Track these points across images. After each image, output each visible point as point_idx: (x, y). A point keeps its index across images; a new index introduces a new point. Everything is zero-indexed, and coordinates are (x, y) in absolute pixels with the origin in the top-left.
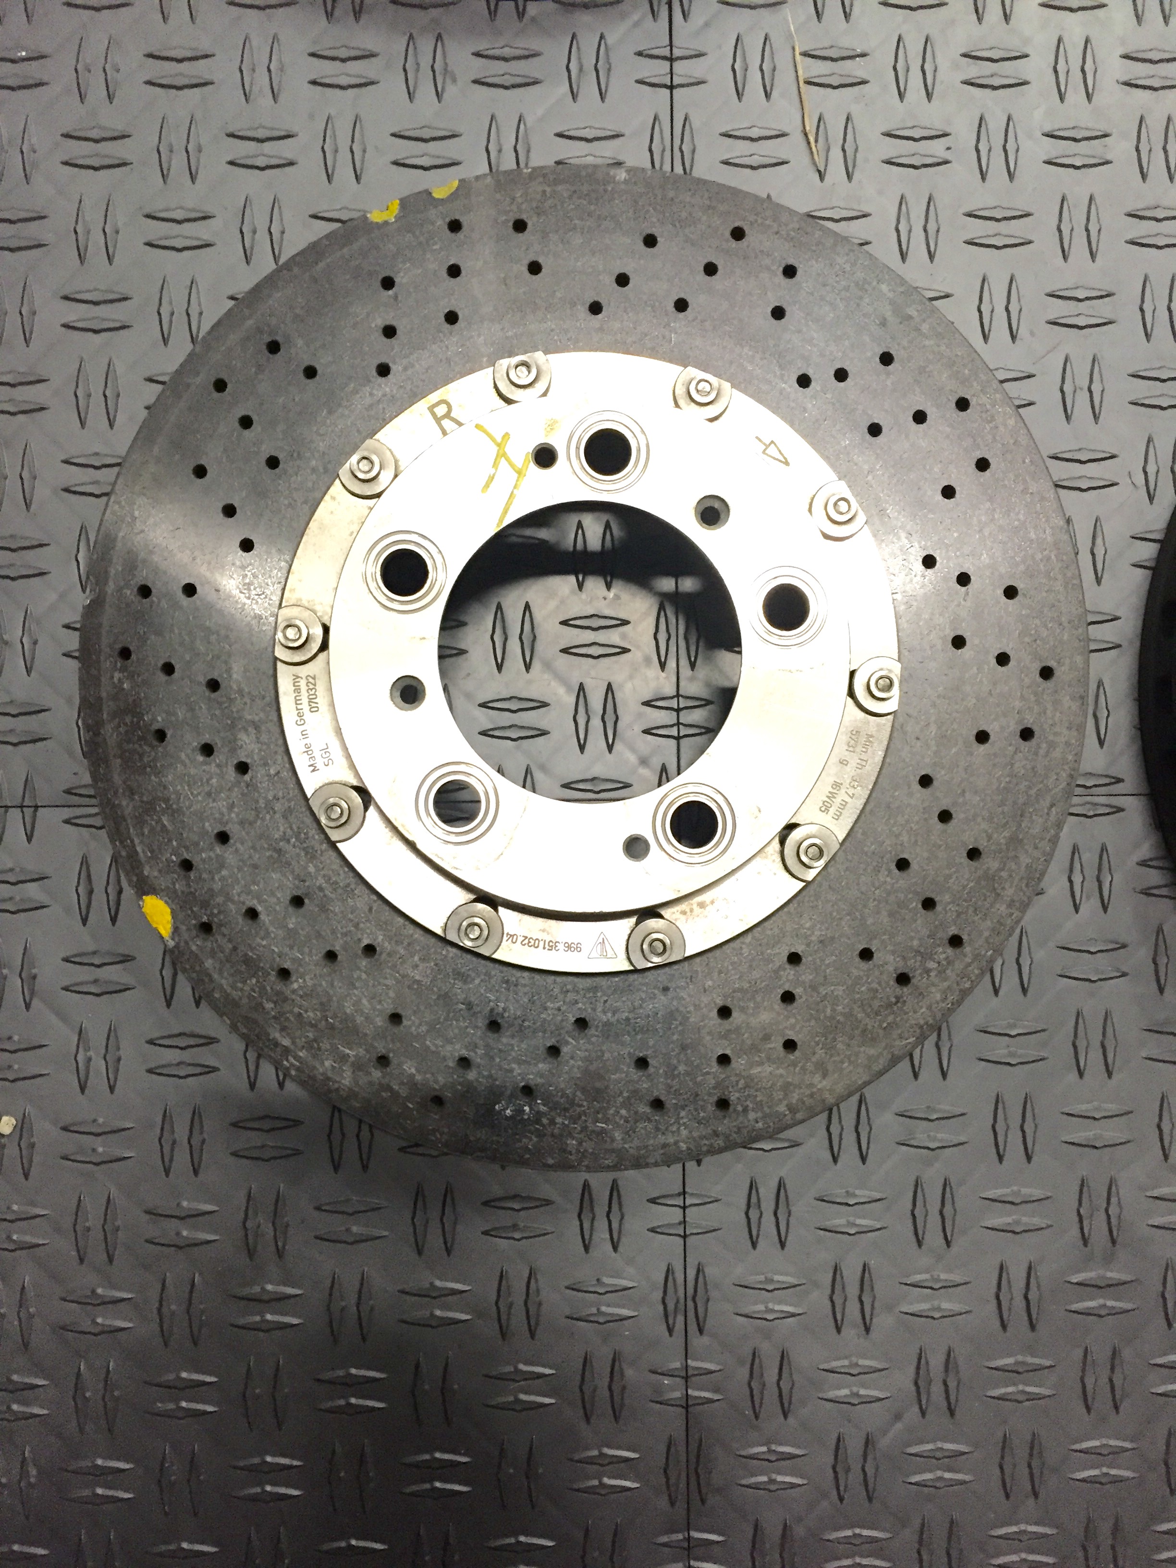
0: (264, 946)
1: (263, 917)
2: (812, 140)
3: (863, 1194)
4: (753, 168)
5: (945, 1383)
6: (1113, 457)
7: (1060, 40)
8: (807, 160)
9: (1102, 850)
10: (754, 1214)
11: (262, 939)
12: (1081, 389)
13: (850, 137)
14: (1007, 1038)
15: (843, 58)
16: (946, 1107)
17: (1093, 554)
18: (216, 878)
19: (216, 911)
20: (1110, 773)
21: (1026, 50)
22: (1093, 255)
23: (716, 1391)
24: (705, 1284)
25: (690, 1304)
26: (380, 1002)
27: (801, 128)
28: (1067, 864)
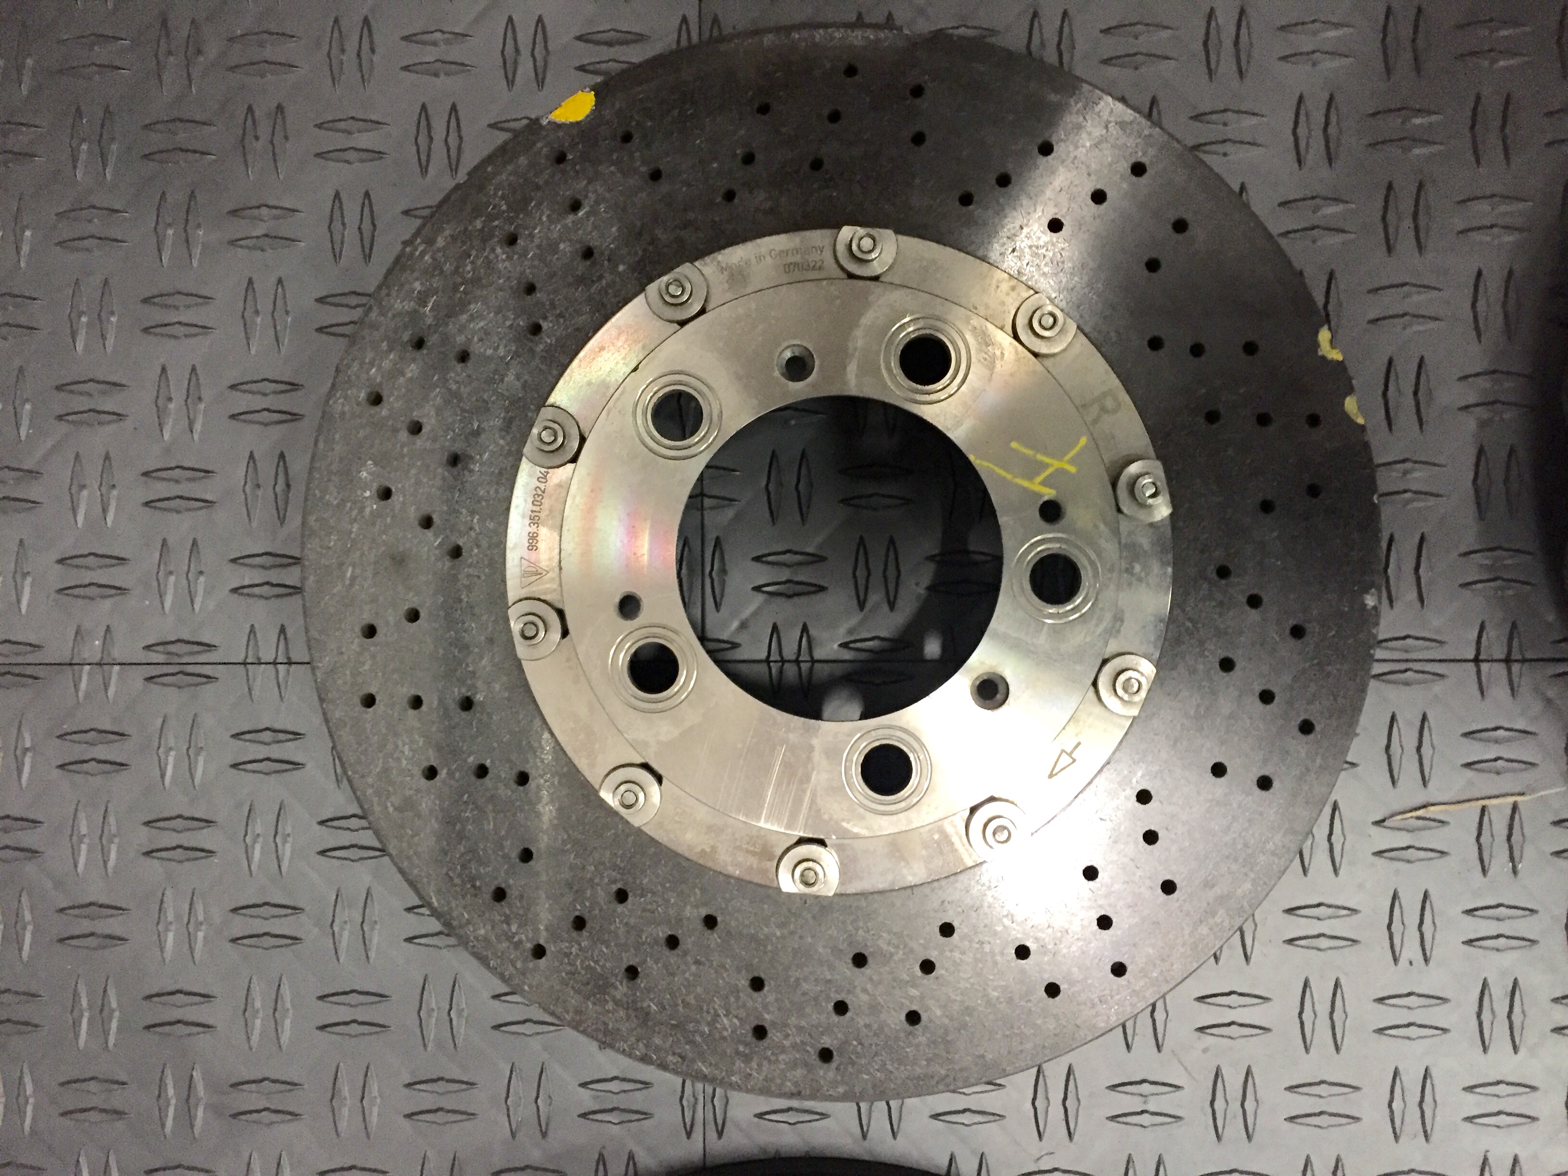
0: (540, 219)
1: (570, 218)
2: (1420, 813)
3: (287, 851)
4: (1388, 747)
5: (92, 934)
6: (1070, 1135)
7: (1533, 1088)
8: (1397, 807)
9: (645, 1114)
10: (267, 736)
11: (548, 216)
12: (1145, 1102)
13: (1422, 854)
14: (448, 1007)
15: (1511, 848)
16: (375, 940)
17: (964, 1111)
18: (612, 168)
19: (578, 167)
20: (728, 1124)
21: (1522, 1051)
22: (1292, 1119)
23: (87, 695)
24: (196, 685)
25: (176, 669)
26: (481, 340)
27: (1432, 800)
28: (629, 1076)
